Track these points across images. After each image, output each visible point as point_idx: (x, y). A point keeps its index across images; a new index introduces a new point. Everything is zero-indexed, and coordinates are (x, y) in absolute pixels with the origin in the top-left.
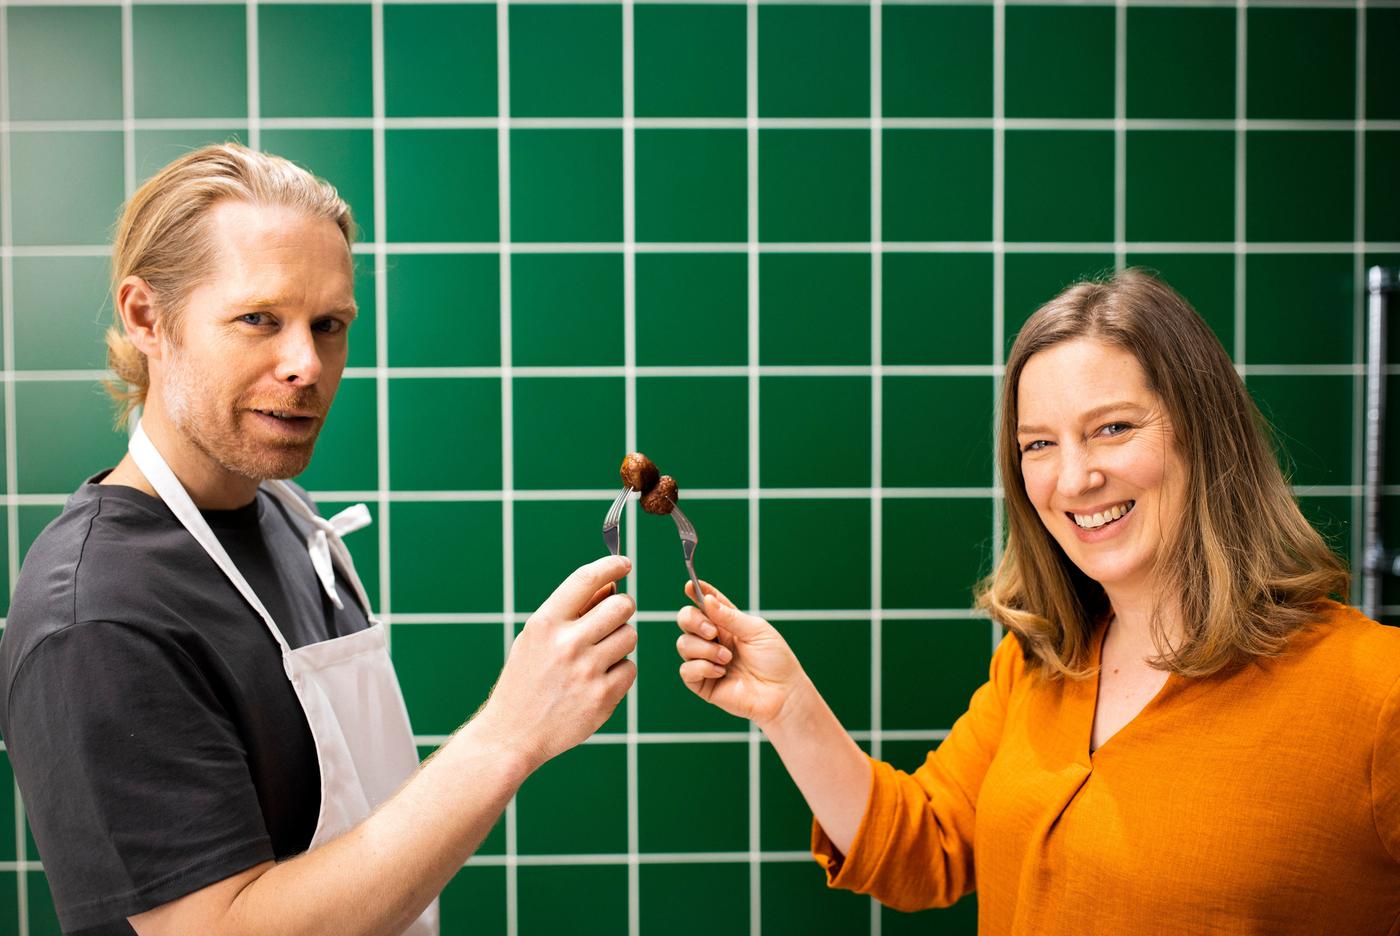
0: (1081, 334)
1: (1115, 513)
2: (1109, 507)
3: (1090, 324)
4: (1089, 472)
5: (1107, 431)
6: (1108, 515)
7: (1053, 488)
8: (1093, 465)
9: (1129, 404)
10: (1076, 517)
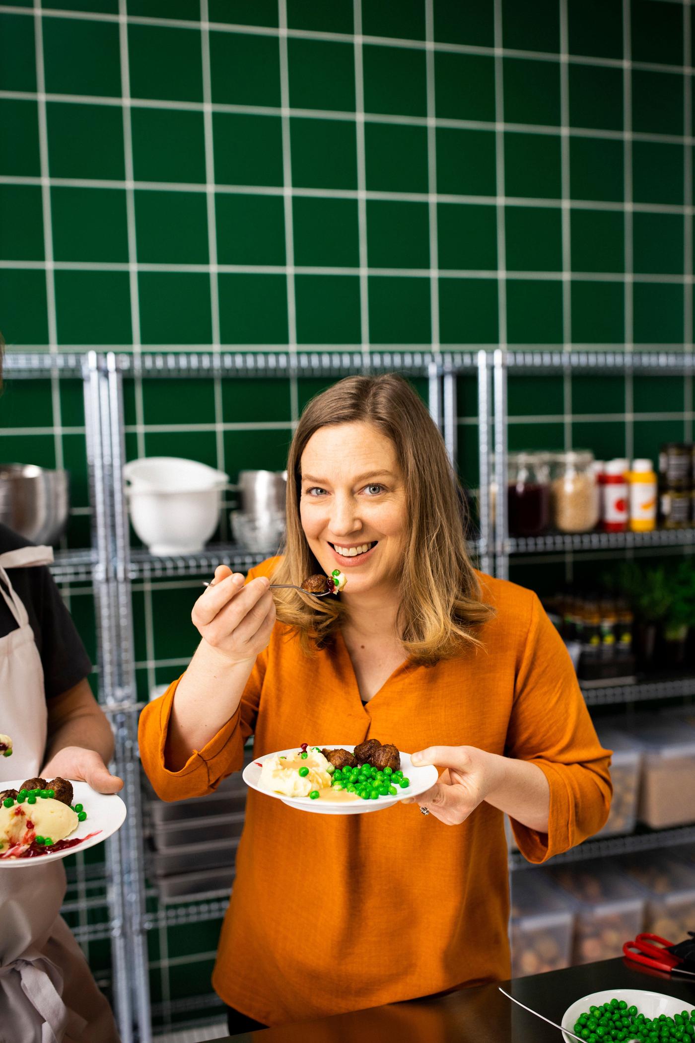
0: (360, 419)
1: (365, 548)
2: (361, 545)
3: (366, 413)
4: (354, 520)
5: (367, 491)
6: (360, 550)
7: (324, 526)
8: (357, 515)
9: (387, 471)
10: (336, 547)
